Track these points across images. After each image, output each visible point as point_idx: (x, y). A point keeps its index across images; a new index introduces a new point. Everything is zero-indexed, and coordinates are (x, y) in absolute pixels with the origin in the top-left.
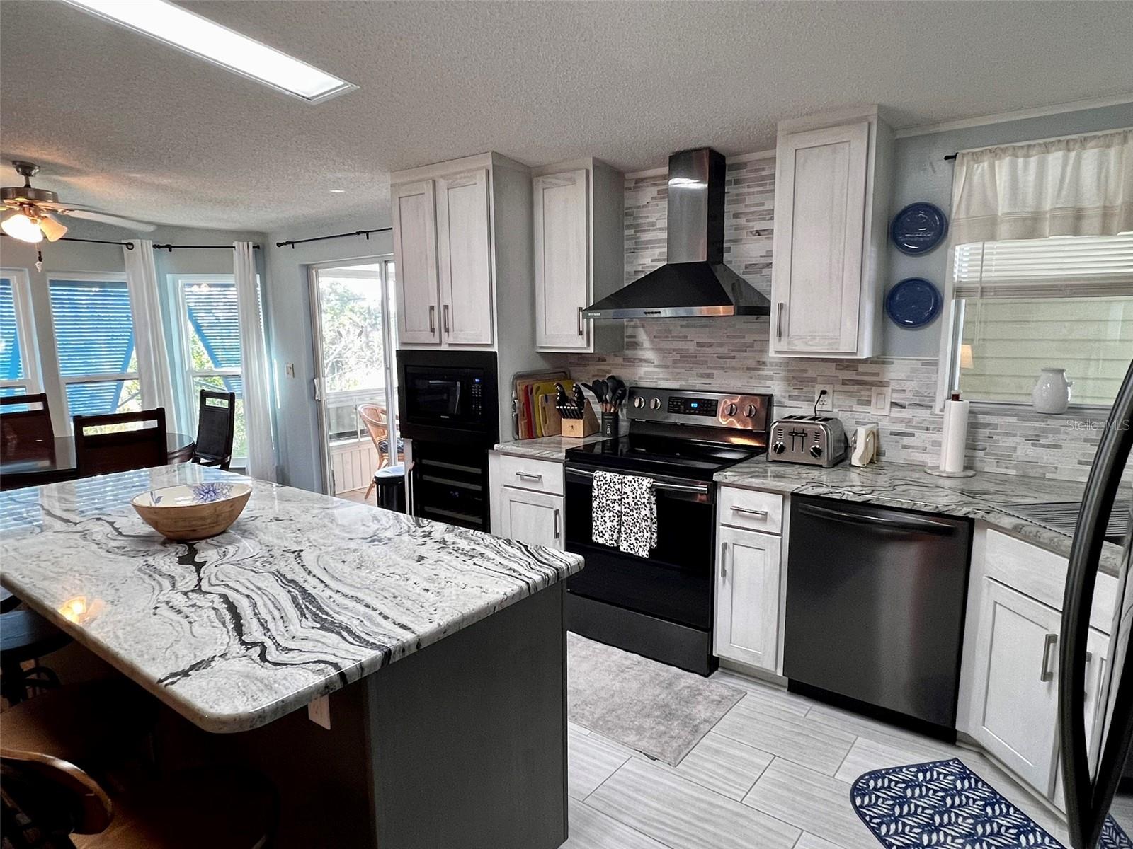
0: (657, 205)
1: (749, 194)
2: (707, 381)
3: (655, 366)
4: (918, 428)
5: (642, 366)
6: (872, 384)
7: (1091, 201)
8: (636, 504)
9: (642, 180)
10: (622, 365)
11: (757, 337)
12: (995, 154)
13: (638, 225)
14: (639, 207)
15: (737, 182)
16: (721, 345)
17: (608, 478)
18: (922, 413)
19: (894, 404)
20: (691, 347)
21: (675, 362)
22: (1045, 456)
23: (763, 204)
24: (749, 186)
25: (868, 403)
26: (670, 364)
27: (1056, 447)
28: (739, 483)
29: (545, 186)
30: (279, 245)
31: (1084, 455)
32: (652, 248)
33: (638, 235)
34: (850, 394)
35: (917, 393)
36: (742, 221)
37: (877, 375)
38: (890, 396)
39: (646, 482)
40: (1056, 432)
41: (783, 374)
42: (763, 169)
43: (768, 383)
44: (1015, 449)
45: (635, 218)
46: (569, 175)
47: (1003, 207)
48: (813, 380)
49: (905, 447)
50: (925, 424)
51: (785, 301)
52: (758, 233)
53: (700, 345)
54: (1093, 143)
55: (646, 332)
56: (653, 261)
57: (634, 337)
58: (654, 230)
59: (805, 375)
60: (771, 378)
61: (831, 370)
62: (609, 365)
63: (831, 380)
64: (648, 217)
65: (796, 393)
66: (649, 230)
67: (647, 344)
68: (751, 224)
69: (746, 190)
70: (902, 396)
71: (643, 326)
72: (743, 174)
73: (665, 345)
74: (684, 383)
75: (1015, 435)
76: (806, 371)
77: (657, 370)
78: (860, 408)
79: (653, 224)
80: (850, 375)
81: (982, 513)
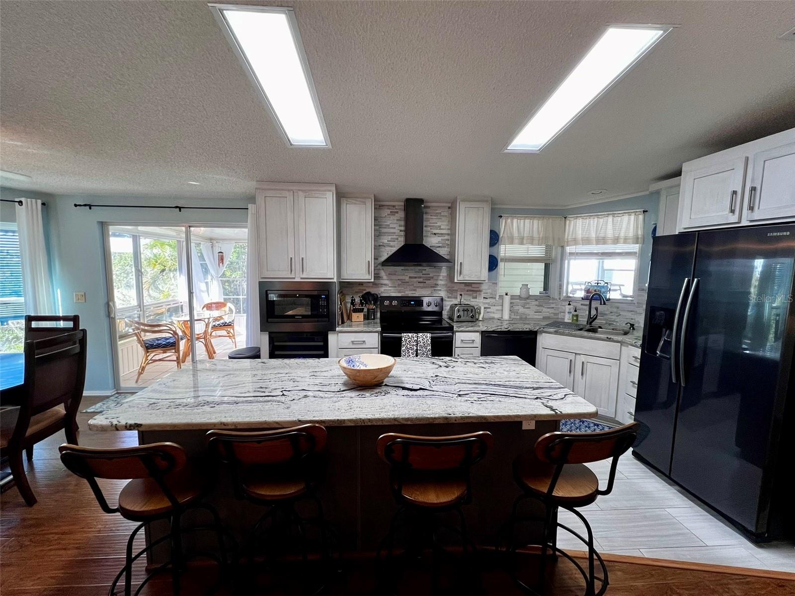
0: (390, 218)
1: (431, 218)
2: (414, 292)
3: (390, 287)
4: (491, 305)
5: (382, 287)
6: (476, 291)
7: (536, 235)
8: (424, 345)
9: (383, 206)
10: (372, 287)
11: (435, 274)
12: (513, 218)
13: (382, 225)
14: (381, 217)
15: (426, 213)
16: (420, 277)
17: (410, 336)
18: (493, 300)
19: (484, 298)
20: (407, 278)
21: (399, 285)
22: (527, 311)
23: (437, 223)
24: (431, 216)
25: (476, 298)
26: (397, 286)
27: (529, 308)
28: (465, 330)
29: (348, 203)
30: (76, 205)
31: (536, 310)
32: (388, 235)
33: (381, 229)
34: (470, 295)
35: (491, 294)
36: (429, 229)
37: (478, 288)
38: (483, 295)
39: (429, 335)
40: (528, 303)
41: (445, 289)
42: (437, 210)
43: (440, 292)
44: (519, 310)
45: (379, 222)
46: (364, 200)
47: (516, 234)
48: (457, 290)
49: (488, 312)
50: (494, 304)
51: (462, 261)
52: (435, 234)
53: (410, 277)
54: (536, 219)
55: (384, 272)
56: (388, 241)
57: (378, 274)
58: (388, 228)
59: (454, 289)
60: (440, 290)
61: (463, 286)
62: (365, 287)
63: (462, 290)
64: (385, 222)
65: (450, 295)
66: (386, 228)
67: (385, 277)
68: (432, 230)
69: (430, 217)
70: (487, 295)
71: (383, 270)
72: (428, 210)
73: (394, 277)
74: (403, 294)
75: (518, 305)
76: (453, 287)
77: (390, 288)
78: (473, 300)
79: (389, 225)
80: (470, 288)
81: (542, 329)
